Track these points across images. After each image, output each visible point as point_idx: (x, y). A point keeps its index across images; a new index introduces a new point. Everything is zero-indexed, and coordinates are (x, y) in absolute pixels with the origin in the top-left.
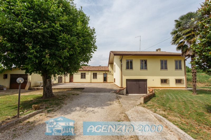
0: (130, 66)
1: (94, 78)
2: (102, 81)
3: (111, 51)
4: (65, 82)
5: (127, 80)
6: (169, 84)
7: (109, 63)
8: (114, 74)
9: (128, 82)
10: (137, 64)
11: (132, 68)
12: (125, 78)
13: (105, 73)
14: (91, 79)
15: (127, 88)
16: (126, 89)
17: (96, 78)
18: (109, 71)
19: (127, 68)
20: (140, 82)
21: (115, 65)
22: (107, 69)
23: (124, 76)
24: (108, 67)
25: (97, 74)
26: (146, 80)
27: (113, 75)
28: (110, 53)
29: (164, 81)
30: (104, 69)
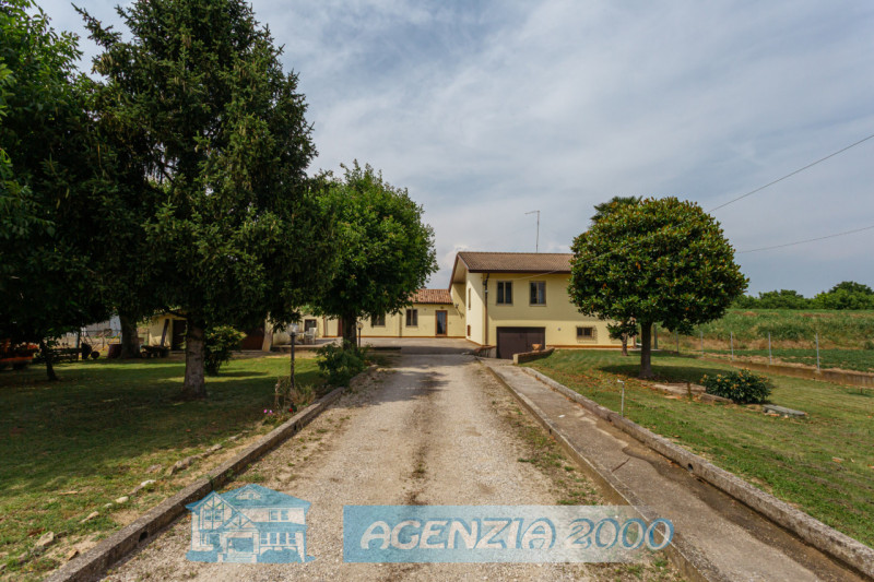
0: (505, 296)
1: (408, 324)
2: (434, 335)
3: (460, 254)
4: (325, 336)
5: (500, 330)
6: (594, 338)
7: (453, 282)
8: (468, 313)
9: (501, 334)
10: (521, 293)
11: (509, 301)
12: (494, 324)
13: (439, 309)
14: (401, 328)
15: (498, 347)
16: (495, 350)
17: (415, 324)
18: (451, 304)
19: (500, 301)
20: (529, 335)
21: (470, 290)
22: (446, 300)
23: (493, 319)
24: (450, 291)
25: (419, 312)
26: (541, 330)
27: (462, 315)
28: (457, 259)
29: (584, 332)
30: (437, 300)
